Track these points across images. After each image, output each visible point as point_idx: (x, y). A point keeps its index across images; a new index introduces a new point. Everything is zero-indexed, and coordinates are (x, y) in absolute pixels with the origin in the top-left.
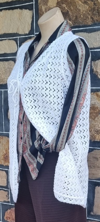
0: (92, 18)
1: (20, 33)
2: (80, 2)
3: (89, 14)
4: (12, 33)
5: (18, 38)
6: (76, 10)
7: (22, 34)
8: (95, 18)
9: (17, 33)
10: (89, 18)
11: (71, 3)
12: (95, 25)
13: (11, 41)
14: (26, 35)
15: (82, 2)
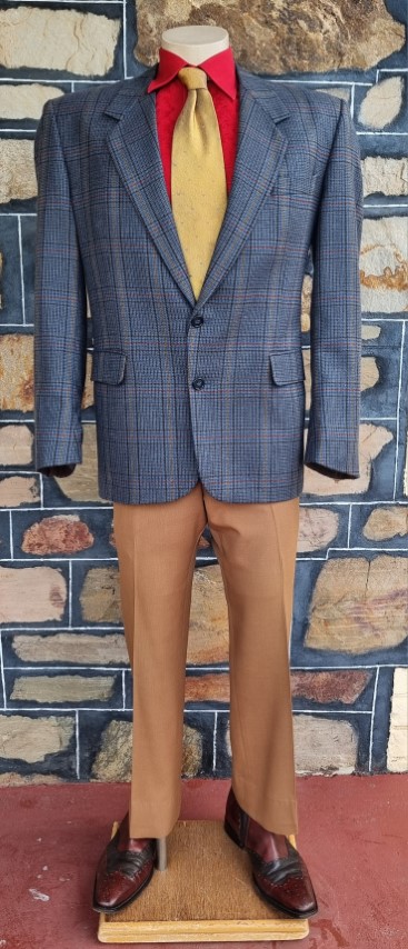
0: (284, 61)
1: (76, 73)
2: (253, 21)
3: (277, 51)
4: (49, 68)
5: (70, 84)
6: (243, 37)
7: (82, 74)
8: (291, 62)
9: (65, 71)
10: (275, 60)
11: (229, 18)
12: (291, 75)
13: (50, 88)
14: (97, 78)
15: (259, 21)
